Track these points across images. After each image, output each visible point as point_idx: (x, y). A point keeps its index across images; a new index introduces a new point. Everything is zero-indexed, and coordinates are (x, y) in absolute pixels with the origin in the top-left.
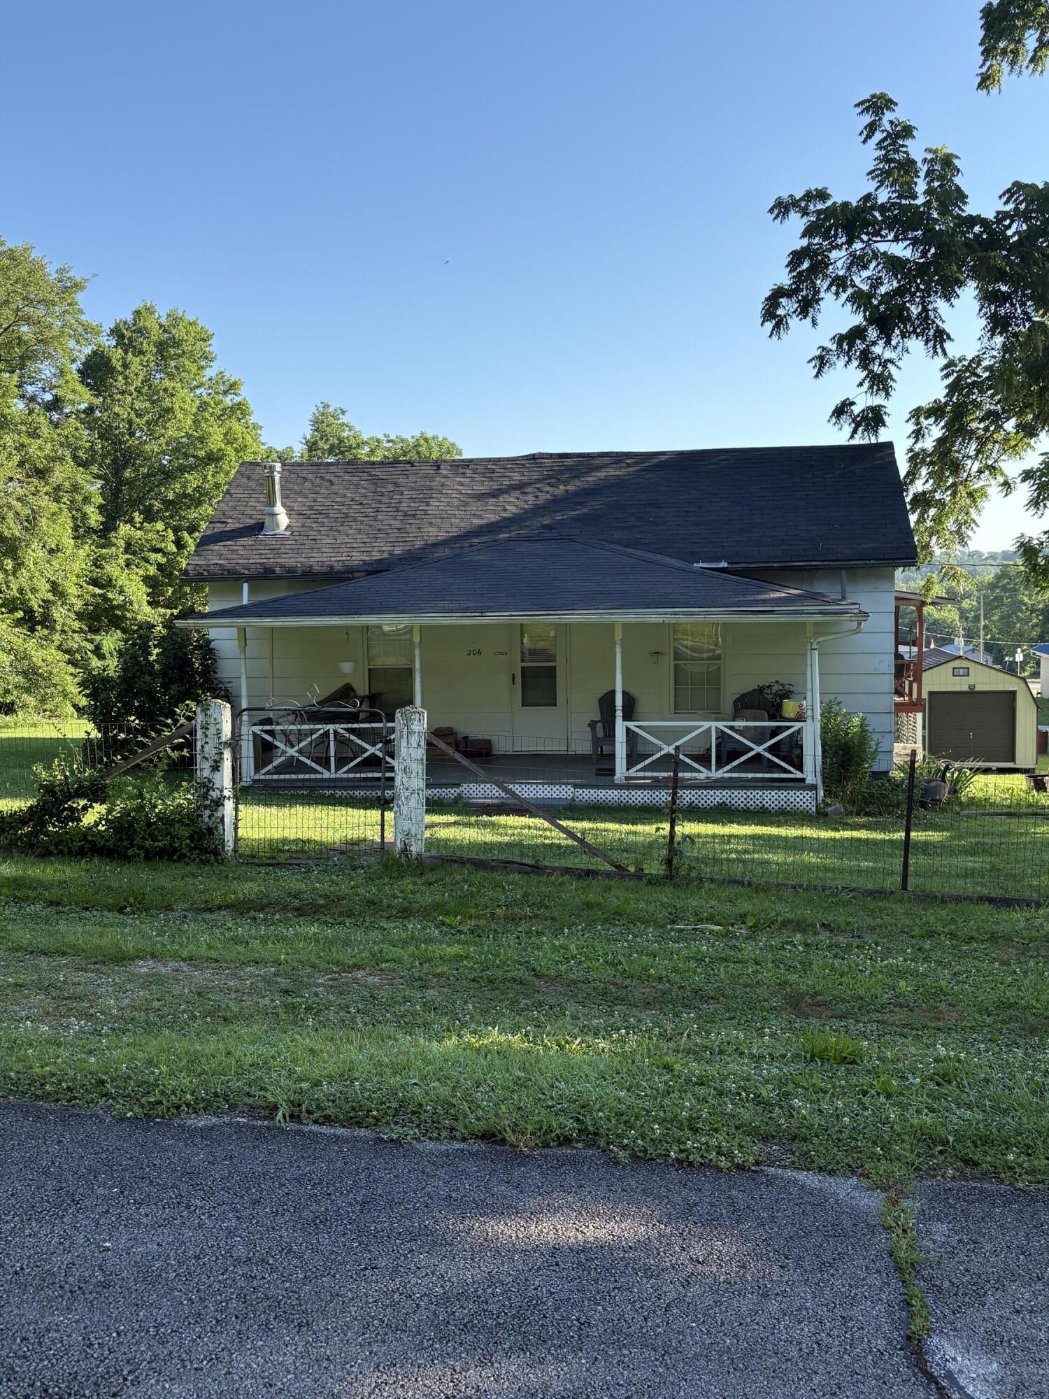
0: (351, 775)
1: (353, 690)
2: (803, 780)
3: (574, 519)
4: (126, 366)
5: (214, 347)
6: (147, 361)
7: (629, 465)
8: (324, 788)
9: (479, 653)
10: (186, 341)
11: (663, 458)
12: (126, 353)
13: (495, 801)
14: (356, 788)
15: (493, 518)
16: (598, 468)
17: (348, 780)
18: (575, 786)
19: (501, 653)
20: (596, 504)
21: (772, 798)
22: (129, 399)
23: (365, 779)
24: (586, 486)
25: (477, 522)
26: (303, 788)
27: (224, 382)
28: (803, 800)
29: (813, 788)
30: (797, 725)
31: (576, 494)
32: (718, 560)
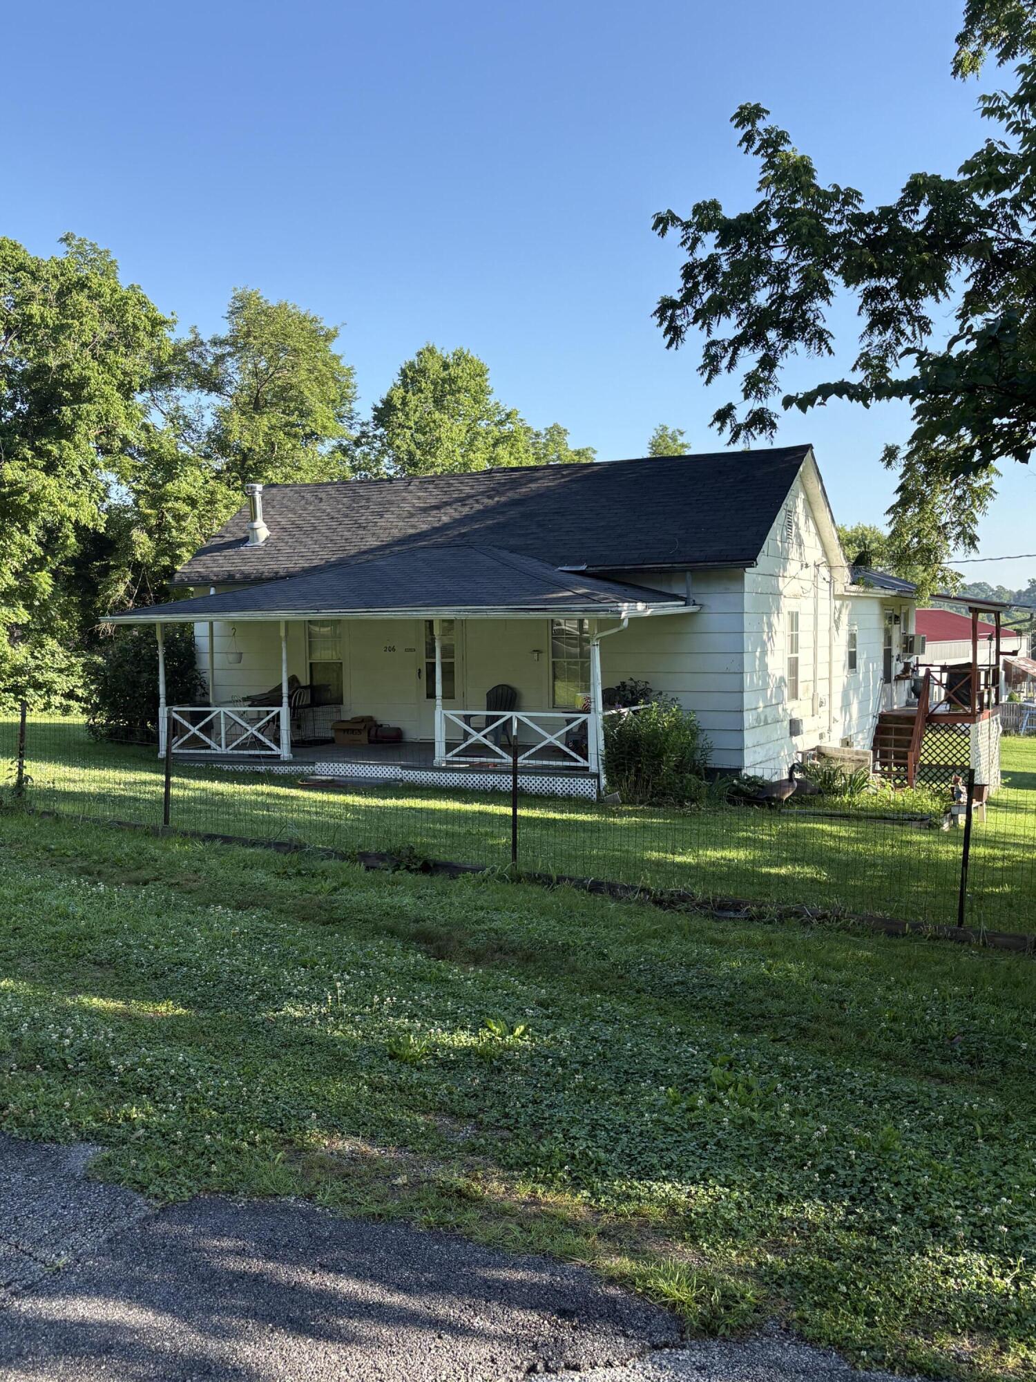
0: (236, 752)
1: (298, 681)
2: (587, 769)
3: (488, 528)
4: (404, 403)
5: (492, 381)
6: (426, 398)
7: (564, 476)
8: (216, 762)
9: (394, 649)
10: (461, 377)
11: (596, 468)
12: (407, 392)
13: (330, 778)
14: (239, 763)
15: (425, 527)
16: (536, 480)
17: (232, 756)
18: (403, 767)
19: (411, 650)
20: (513, 513)
21: (560, 785)
22: (408, 433)
23: (250, 756)
24: (517, 497)
25: (412, 531)
26: (200, 761)
27: (499, 413)
28: (585, 787)
29: (597, 776)
30: (583, 717)
31: (505, 504)
32: (581, 564)
